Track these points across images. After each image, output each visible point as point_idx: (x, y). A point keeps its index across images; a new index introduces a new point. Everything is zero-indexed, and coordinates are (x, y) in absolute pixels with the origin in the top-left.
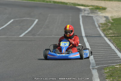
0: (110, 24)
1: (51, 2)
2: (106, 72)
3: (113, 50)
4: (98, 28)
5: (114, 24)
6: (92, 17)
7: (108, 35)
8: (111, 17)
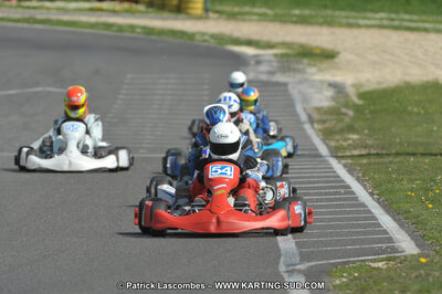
0: (351, 113)
1: (133, 32)
2: (339, 286)
3: (363, 205)
4: (307, 127)
5: (367, 111)
6: (285, 85)
7: (345, 149)
8: (354, 85)
